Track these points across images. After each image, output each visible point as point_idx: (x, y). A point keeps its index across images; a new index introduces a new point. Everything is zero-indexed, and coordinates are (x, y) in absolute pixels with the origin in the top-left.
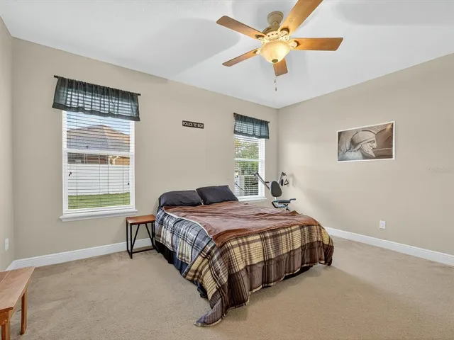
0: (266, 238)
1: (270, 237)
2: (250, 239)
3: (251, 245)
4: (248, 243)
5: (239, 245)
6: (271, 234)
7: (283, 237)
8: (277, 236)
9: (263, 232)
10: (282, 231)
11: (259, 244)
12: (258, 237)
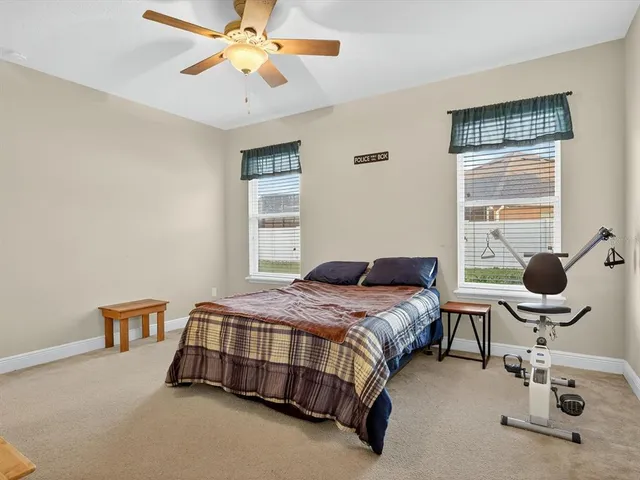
0: (228, 324)
1: (234, 325)
2: (212, 318)
3: (211, 325)
4: (208, 321)
5: (199, 320)
6: (236, 322)
7: (254, 334)
8: (244, 327)
9: (230, 316)
10: (256, 325)
11: (218, 328)
12: (220, 319)
